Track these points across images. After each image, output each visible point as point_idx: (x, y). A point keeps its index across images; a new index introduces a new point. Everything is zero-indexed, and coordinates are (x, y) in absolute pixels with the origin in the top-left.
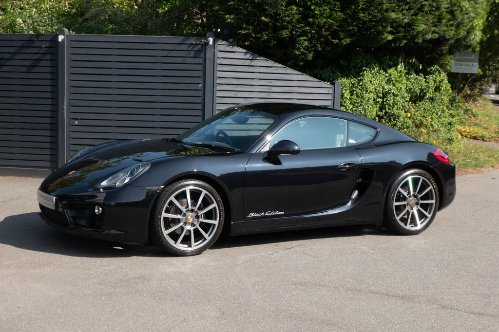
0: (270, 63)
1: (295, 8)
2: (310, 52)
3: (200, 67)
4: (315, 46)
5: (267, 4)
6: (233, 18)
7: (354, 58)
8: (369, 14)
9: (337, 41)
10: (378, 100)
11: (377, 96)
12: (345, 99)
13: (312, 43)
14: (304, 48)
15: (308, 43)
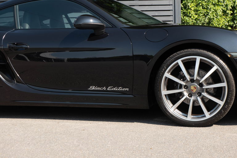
10: (227, 12)
11: (227, 9)
12: (189, 11)
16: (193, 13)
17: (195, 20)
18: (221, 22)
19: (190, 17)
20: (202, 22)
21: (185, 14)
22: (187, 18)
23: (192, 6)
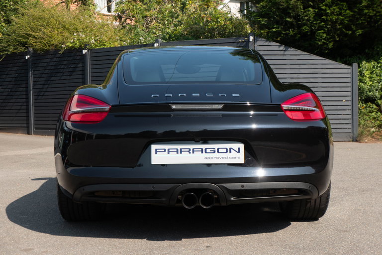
0: (299, 52)
1: (312, 10)
2: (330, 42)
4: (333, 37)
5: (290, 9)
6: (266, 21)
8: (374, 10)
9: (350, 32)
12: (364, 78)
13: (330, 35)
14: (324, 39)
15: (327, 35)
16: (368, 80)
17: (370, 86)
19: (366, 83)
20: (376, 88)
22: (362, 84)
23: (367, 73)
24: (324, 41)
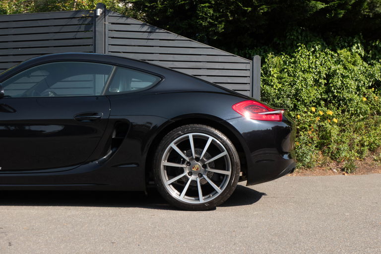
0: (173, 36)
2: (220, 23)
3: (90, 42)
4: (224, 15)
7: (288, 34)
9: (250, 9)
10: (320, 81)
11: (320, 77)
12: (271, 78)
13: (219, 12)
14: (211, 17)
15: (214, 11)
16: (276, 81)
17: (278, 90)
18: (312, 95)
19: (272, 86)
20: (288, 93)
21: (265, 82)
22: (268, 88)
23: (274, 71)
24: (211, 21)
